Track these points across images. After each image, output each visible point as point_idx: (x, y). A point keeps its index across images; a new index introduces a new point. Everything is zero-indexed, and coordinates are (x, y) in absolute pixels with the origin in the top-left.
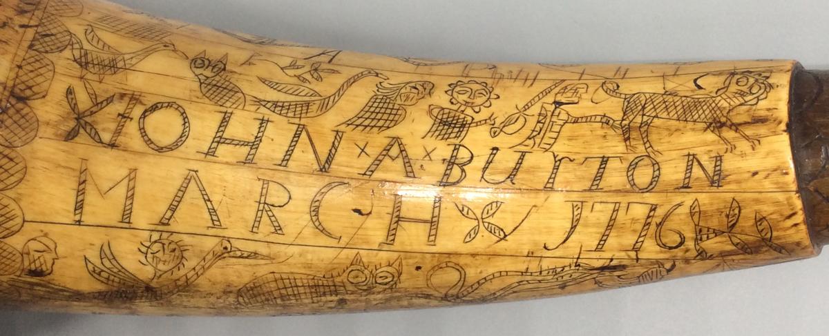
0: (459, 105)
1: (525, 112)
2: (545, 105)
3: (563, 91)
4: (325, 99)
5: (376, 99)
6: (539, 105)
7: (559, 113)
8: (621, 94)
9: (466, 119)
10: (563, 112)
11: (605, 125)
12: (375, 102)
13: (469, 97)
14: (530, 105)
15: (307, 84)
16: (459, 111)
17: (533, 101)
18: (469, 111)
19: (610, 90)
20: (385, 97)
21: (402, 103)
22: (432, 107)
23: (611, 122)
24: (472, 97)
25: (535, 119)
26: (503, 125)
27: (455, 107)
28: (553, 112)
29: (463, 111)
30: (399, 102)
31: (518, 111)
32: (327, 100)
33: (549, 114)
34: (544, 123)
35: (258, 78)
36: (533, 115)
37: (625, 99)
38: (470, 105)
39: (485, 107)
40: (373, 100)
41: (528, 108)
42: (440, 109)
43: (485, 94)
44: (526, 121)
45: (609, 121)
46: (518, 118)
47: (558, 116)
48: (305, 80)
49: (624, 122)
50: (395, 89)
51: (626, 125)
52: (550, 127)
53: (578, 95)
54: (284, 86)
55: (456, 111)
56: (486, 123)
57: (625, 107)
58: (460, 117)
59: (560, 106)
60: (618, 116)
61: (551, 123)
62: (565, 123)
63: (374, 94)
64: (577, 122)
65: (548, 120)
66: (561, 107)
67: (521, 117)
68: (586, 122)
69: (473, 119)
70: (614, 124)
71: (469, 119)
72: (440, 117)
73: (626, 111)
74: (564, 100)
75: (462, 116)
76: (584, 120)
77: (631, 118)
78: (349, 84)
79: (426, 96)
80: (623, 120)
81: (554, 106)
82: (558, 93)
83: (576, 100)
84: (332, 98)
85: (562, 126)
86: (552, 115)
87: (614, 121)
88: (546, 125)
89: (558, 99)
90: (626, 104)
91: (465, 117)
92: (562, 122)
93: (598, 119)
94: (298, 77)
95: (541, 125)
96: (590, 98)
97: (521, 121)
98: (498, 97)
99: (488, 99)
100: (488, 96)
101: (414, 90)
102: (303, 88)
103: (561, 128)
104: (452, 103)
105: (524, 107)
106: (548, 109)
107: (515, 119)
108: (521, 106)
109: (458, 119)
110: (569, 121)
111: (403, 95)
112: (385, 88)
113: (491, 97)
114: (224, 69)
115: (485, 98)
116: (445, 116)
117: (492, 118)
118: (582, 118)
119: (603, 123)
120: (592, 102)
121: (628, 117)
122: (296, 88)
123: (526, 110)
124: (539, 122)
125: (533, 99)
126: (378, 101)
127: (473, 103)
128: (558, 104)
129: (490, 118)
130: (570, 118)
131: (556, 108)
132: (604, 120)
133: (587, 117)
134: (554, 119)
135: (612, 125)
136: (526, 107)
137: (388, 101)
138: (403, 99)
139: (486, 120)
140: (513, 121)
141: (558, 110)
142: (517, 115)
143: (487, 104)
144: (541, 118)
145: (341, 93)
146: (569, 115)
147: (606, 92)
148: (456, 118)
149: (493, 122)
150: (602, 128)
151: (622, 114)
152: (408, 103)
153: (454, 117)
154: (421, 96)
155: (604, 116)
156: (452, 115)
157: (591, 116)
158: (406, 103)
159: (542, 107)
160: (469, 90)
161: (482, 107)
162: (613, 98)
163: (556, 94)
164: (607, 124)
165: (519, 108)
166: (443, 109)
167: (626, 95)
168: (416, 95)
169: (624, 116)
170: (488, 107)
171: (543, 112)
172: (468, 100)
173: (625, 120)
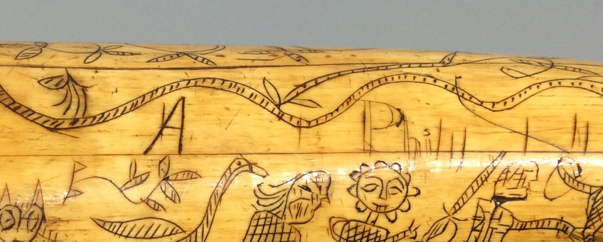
0: (367, 212)
1: (456, 216)
2: (482, 203)
3: (504, 176)
4: (190, 235)
5: (259, 219)
6: (473, 203)
7: (501, 216)
8: (584, 185)
9: (379, 234)
10: (505, 212)
11: (562, 233)
12: (257, 226)
13: (380, 197)
14: (461, 203)
15: (161, 214)
16: (369, 222)
17: (464, 196)
18: (382, 221)
19: (570, 177)
20: (269, 215)
21: (294, 220)
22: (334, 221)
23: (570, 229)
24: (383, 195)
25: (468, 226)
26: (427, 237)
27: (362, 217)
28: (493, 214)
29: (374, 222)
30: (289, 219)
31: (446, 215)
32: (193, 236)
33: (488, 216)
34: (480, 231)
35: (92, 219)
36: (466, 220)
37: (591, 194)
38: (382, 209)
39: (402, 211)
40: (254, 223)
41: (460, 208)
42: (343, 223)
43: (400, 187)
44: (457, 229)
45: (567, 228)
46: (447, 225)
47: (499, 219)
48: (157, 207)
49: (587, 231)
50: (281, 194)
51: (589, 235)
52: (488, 235)
53: (526, 185)
54: (130, 225)
55: (366, 223)
56: (405, 236)
57: (590, 209)
58: (372, 232)
59: (501, 203)
60: (579, 221)
61: (490, 230)
62: (508, 230)
63: (253, 211)
64: (524, 229)
65: (486, 227)
66: (504, 205)
67: (450, 223)
68: (537, 228)
69: (388, 232)
70: (574, 233)
71: (383, 233)
72: (345, 235)
73: (590, 216)
74: (506, 194)
75: (374, 230)
76: (534, 225)
77: (597, 225)
78: (217, 200)
79: (323, 203)
80: (586, 227)
81: (493, 204)
82: (498, 180)
83: (522, 192)
84: (200, 230)
85: (505, 234)
86: (491, 219)
87: (574, 228)
88: (483, 234)
89: (498, 191)
90: (591, 202)
91: (377, 232)
92: (503, 229)
93: (553, 224)
94: (146, 201)
95: (476, 234)
96: (542, 190)
97: (451, 228)
98: (419, 193)
99: (406, 196)
100: (404, 191)
101: (306, 194)
102: (157, 222)
103: (504, 236)
104: (359, 210)
105: (454, 207)
106: (485, 209)
107: (443, 226)
108: (449, 206)
109: (369, 235)
110: (514, 227)
111: (292, 205)
112: (267, 197)
113: (409, 193)
114: (44, 218)
115: (401, 196)
116: (352, 233)
117: (413, 229)
118: (531, 222)
119: (559, 230)
120: (545, 197)
121: (593, 224)
122: (148, 223)
123: (456, 212)
124: (474, 229)
125: (465, 193)
126: (261, 222)
127: (386, 206)
128: (499, 199)
129: (410, 228)
130: (516, 222)
131: (496, 207)
132: (561, 227)
133: (538, 221)
134: (494, 224)
135: (571, 233)
136: (457, 207)
137: (274, 220)
138: (294, 212)
139: (405, 232)
140: (441, 230)
141: (499, 210)
142: (445, 221)
143: (405, 206)
144: (477, 223)
145: (210, 218)
146: (513, 217)
147: (564, 179)
148: (366, 234)
149: (414, 235)
150: (557, 237)
151: (584, 219)
152: (301, 219)
153: (363, 233)
154: (316, 203)
155: (562, 220)
156: (360, 230)
157: (544, 220)
158: (299, 220)
159: (478, 205)
160: (378, 182)
161: (398, 212)
162: (574, 192)
163: (496, 183)
164: (565, 232)
165: (447, 209)
166: (348, 222)
167: (591, 187)
168: (310, 202)
169: (588, 222)
170: (406, 211)
171: (480, 214)
172: (380, 202)
173: (589, 228)
